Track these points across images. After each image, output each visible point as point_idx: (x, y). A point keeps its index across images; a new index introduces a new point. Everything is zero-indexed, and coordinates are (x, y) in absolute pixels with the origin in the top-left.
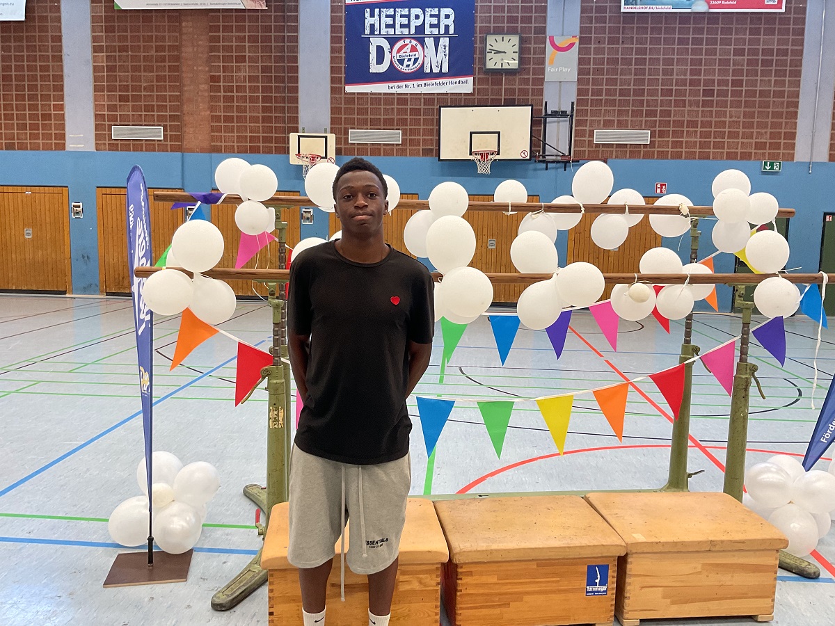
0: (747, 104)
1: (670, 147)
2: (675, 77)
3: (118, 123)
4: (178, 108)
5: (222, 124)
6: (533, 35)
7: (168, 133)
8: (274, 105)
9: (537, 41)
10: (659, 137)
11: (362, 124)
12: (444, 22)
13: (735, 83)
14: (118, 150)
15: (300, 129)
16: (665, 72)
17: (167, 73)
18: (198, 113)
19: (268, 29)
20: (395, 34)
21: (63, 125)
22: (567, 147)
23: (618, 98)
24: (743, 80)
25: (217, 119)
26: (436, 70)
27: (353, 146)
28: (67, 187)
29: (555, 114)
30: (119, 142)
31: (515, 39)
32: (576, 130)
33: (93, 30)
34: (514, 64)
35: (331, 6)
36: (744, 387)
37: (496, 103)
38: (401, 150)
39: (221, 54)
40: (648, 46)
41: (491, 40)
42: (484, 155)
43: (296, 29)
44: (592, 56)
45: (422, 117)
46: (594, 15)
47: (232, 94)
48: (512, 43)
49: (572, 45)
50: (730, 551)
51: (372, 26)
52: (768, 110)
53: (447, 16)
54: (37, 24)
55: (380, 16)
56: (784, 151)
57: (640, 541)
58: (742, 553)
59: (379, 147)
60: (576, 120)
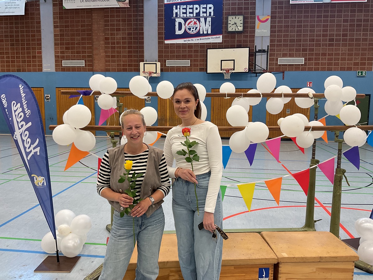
0: (350, 45)
1: (314, 65)
2: (315, 33)
3: (65, 59)
4: (91, 52)
5: (110, 59)
6: (249, 16)
7: (87, 63)
8: (133, 50)
9: (251, 18)
10: (308, 61)
11: (172, 58)
12: (209, 11)
13: (344, 35)
14: (65, 71)
15: (145, 60)
16: (311, 31)
17: (86, 37)
18: (100, 54)
19: (130, 16)
20: (187, 17)
21: (42, 60)
22: (266, 66)
23: (289, 43)
24: (348, 33)
25: (108, 56)
26: (205, 33)
27: (168, 68)
28: (43, 88)
29: (260, 51)
30: (66, 68)
31: (241, 18)
32: (270, 58)
33: (54, 18)
34: (241, 29)
35: (158, 5)
36: (339, 180)
37: (233, 47)
38: (190, 69)
39: (110, 28)
40: (303, 19)
41: (230, 18)
42: (228, 71)
43: (143, 16)
44: (277, 24)
45: (199, 54)
46: (277, 5)
47: (115, 45)
48: (240, 19)
49: (267, 19)
50: (329, 262)
51: (176, 13)
52: (360, 47)
53: (210, 8)
54: (30, 16)
55: (180, 9)
56: (368, 66)
57: (285, 256)
58: (336, 263)
59: (180, 68)
60: (270, 54)
